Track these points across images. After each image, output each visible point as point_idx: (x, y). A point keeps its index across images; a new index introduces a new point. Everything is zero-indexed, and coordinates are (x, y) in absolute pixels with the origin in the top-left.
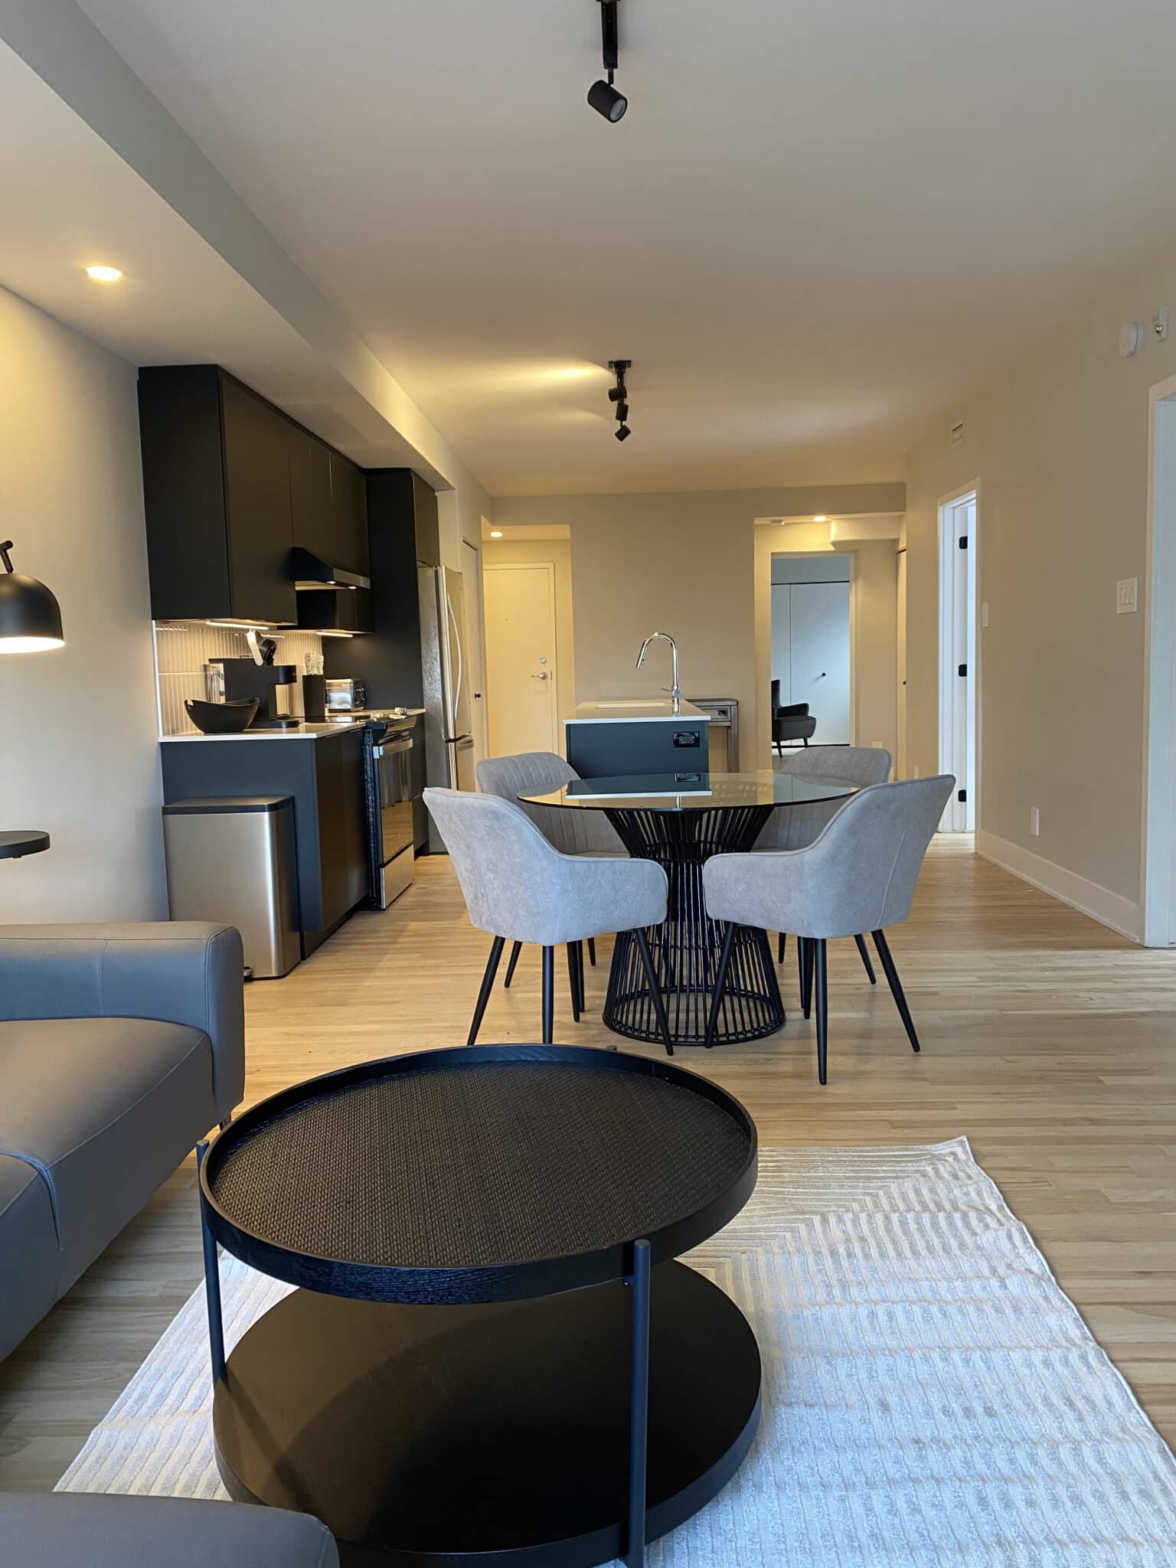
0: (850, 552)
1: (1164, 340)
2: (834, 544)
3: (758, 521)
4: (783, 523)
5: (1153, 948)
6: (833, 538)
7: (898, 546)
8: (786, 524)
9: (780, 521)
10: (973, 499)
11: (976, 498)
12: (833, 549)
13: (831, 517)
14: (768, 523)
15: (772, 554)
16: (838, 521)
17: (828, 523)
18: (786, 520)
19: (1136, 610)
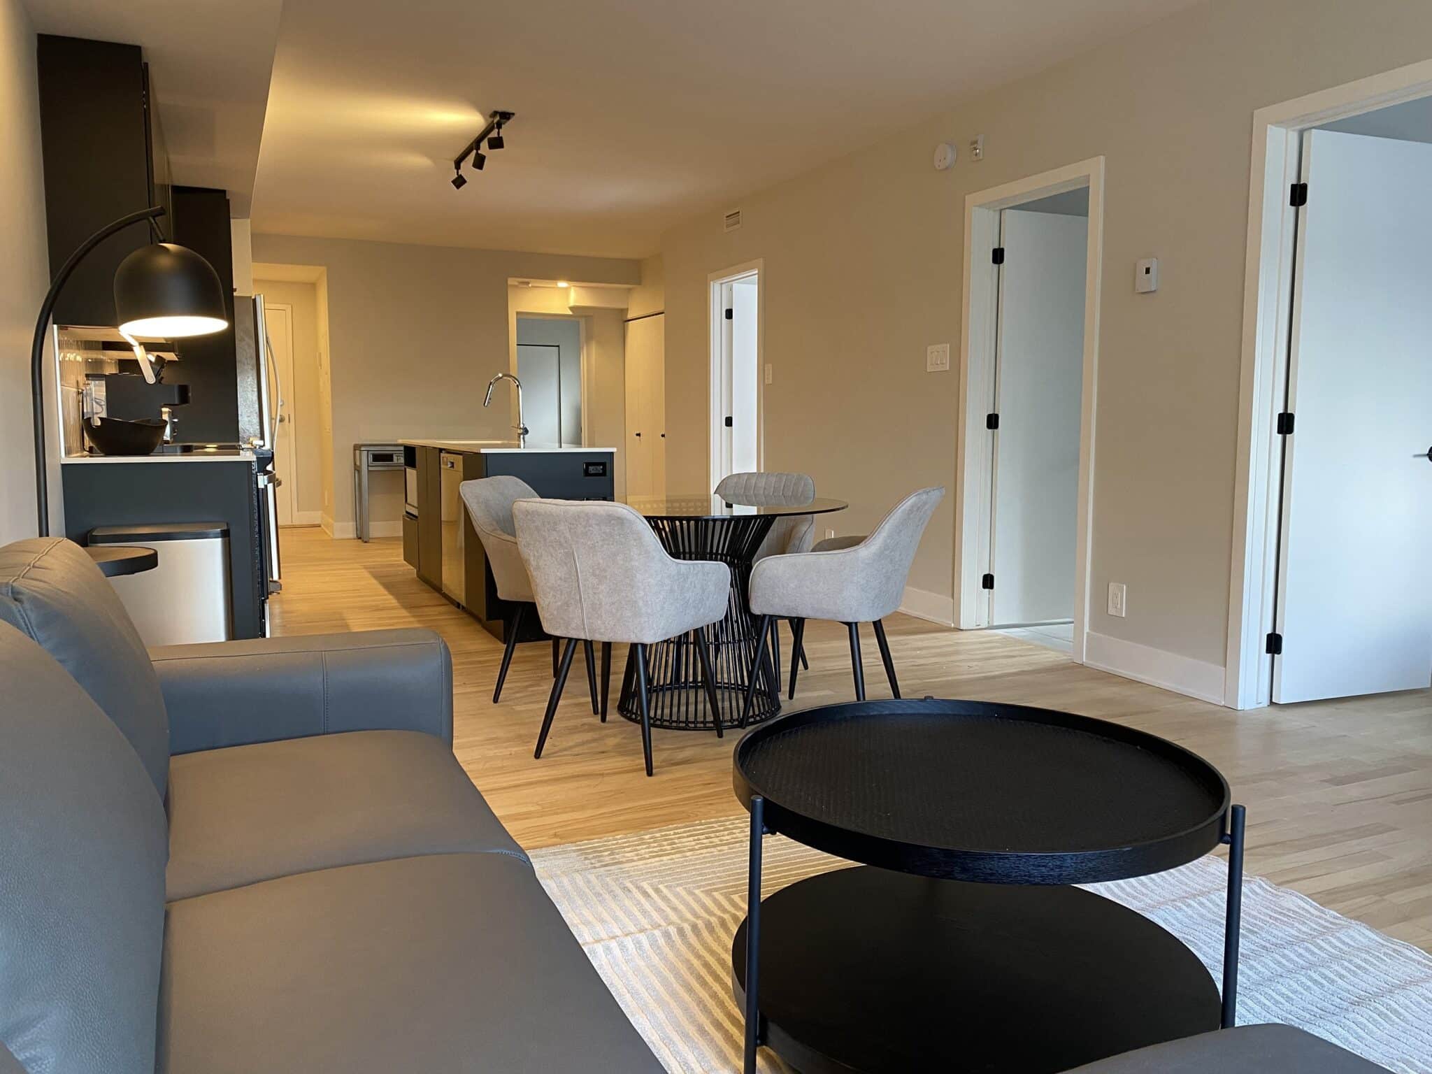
0: (582, 316)
1: (980, 160)
2: (572, 308)
3: (511, 281)
4: (530, 285)
5: (966, 630)
6: (572, 304)
7: (627, 315)
8: (532, 287)
9: (528, 283)
10: (755, 274)
11: (758, 274)
12: (571, 313)
13: (573, 283)
14: (516, 284)
15: (518, 313)
16: (577, 288)
17: (566, 289)
18: (533, 283)
19: (948, 368)
